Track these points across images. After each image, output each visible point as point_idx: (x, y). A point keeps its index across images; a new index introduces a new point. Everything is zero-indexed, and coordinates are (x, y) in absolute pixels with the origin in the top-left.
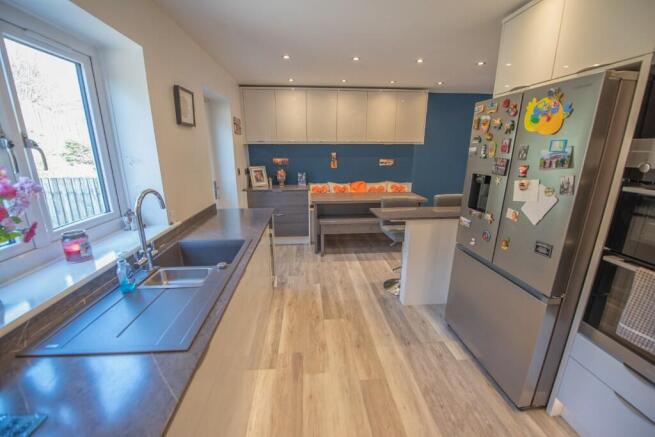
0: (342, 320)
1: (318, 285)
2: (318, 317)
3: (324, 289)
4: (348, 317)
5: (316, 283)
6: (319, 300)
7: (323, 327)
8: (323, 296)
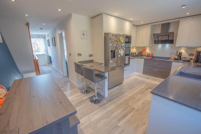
0: (130, 105)
1: (120, 124)
2: (137, 110)
4: (127, 104)
7: (138, 107)
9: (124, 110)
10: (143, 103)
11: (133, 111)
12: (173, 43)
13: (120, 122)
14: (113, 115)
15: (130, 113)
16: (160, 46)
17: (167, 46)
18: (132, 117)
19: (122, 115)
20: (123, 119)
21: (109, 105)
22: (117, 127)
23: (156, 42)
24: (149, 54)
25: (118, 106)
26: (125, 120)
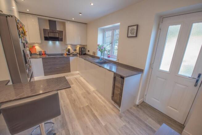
0: (82, 107)
1: (104, 124)
2: (91, 105)
3: (98, 122)
4: (80, 108)
5: (106, 125)
6: (96, 113)
7: (87, 102)
8: (96, 116)
9: (87, 114)
10: (84, 97)
11: (91, 108)
12: (62, 41)
13: (101, 123)
14: (91, 127)
15: (92, 111)
16: (50, 43)
17: (57, 43)
18: (97, 111)
19: (92, 118)
20: (98, 119)
21: (73, 128)
22: (106, 127)
23: (47, 39)
24: (41, 51)
25: (79, 118)
26: (100, 118)
